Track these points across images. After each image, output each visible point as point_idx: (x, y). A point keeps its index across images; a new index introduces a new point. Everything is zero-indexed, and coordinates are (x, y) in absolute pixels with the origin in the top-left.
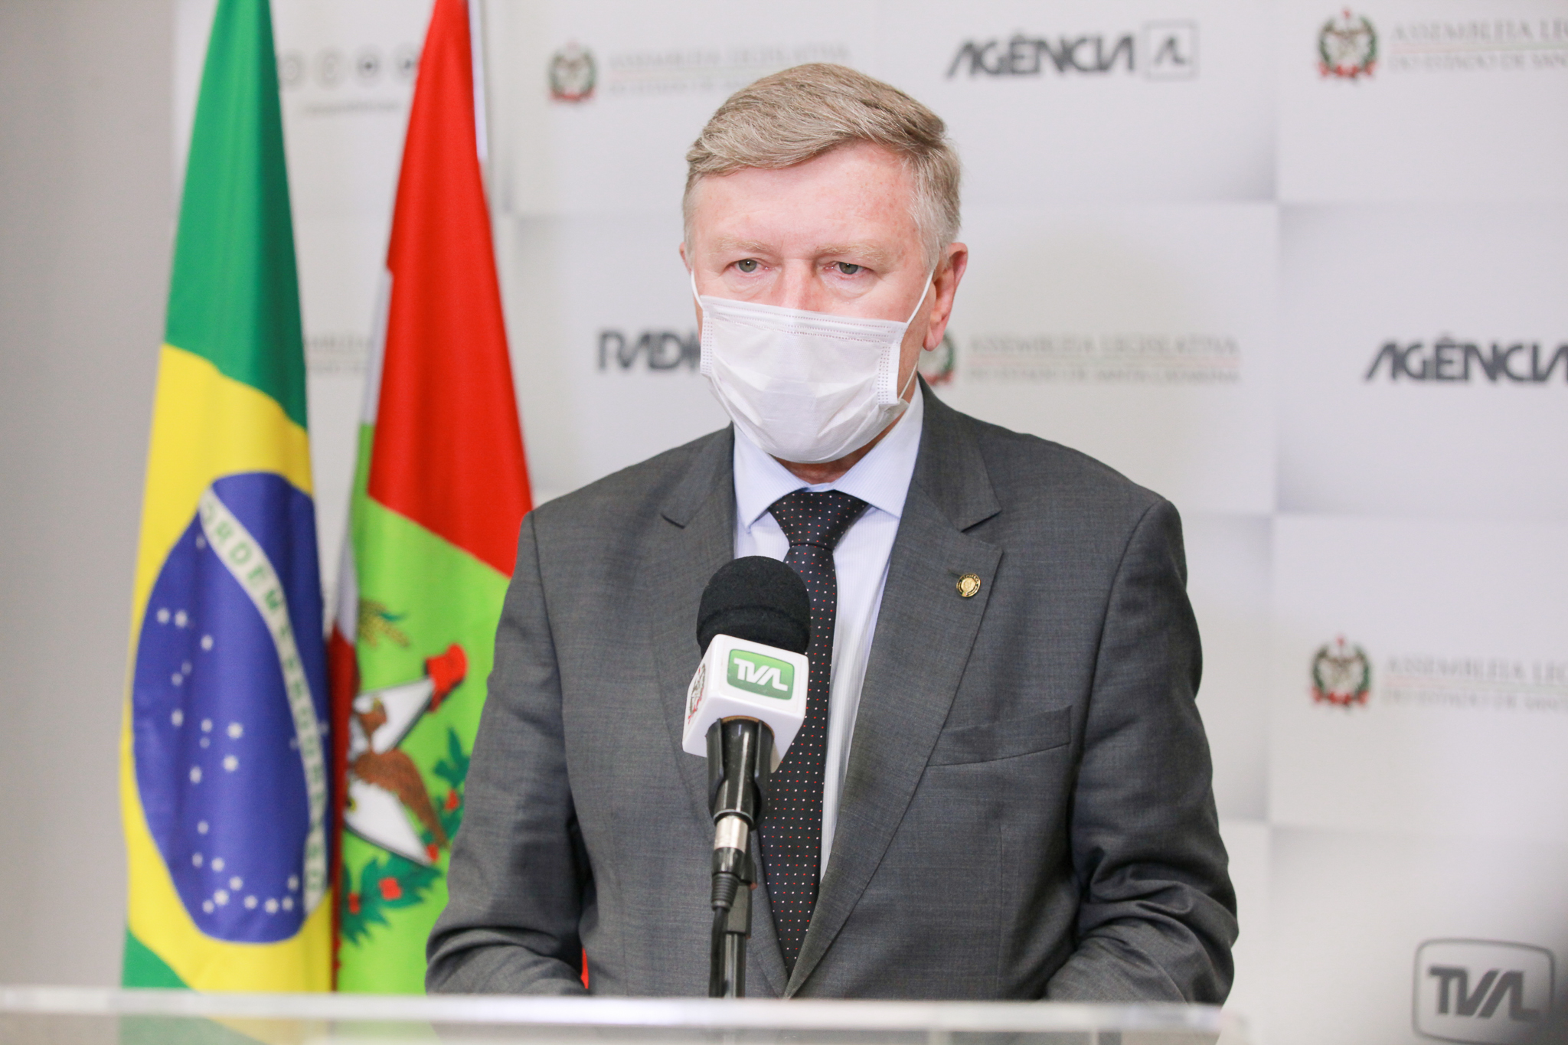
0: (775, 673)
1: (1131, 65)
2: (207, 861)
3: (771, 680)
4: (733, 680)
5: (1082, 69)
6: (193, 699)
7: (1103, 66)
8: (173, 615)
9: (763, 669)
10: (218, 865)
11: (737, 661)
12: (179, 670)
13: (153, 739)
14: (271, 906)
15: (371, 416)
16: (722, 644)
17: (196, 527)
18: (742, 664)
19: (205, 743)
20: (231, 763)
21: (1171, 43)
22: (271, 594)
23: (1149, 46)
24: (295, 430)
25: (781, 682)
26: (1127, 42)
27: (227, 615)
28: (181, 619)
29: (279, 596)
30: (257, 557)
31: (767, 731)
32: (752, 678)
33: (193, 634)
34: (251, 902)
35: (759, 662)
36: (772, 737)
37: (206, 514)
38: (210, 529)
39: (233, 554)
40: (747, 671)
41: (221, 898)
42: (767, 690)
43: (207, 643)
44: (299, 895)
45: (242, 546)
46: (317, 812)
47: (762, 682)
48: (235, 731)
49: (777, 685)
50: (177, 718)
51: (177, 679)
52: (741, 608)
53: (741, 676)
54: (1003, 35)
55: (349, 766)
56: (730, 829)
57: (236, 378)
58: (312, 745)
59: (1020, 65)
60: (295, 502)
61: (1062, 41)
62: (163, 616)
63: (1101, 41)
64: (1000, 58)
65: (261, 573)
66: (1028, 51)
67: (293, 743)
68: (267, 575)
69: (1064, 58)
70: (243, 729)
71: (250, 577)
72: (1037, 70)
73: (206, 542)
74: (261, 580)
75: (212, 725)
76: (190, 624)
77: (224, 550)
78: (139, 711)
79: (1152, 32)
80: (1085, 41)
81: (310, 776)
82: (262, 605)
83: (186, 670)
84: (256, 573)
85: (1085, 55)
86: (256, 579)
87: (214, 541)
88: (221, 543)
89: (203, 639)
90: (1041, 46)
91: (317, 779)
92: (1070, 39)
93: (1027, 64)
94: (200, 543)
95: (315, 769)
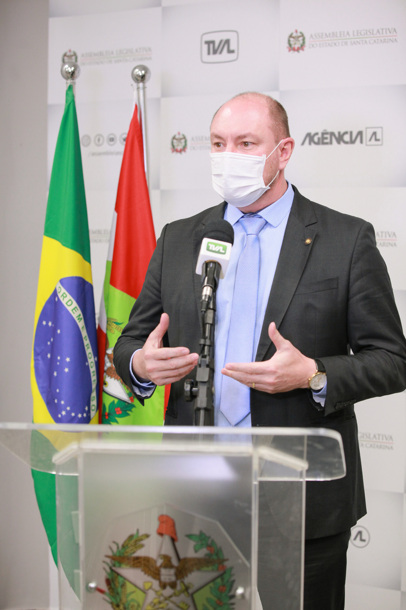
0: (221, 248)
1: (361, 142)
2: (59, 401)
3: (219, 250)
4: (208, 249)
5: (346, 143)
6: (53, 349)
7: (352, 142)
8: (47, 323)
9: (217, 247)
10: (63, 402)
11: (210, 245)
12: (50, 341)
13: (41, 362)
14: (80, 416)
15: (111, 259)
16: (205, 241)
17: (55, 294)
19: (58, 363)
20: (66, 370)
21: (375, 134)
22: (80, 315)
23: (367, 135)
24: (87, 263)
25: (223, 250)
26: (360, 133)
27: (65, 323)
28: (50, 324)
29: (82, 316)
30: (75, 304)
31: (219, 265)
32: (214, 249)
33: (54, 329)
34: (73, 414)
35: (216, 245)
36: (221, 267)
37: (58, 290)
38: (60, 295)
39: (67, 303)
40: (212, 247)
41: (64, 413)
42: (219, 252)
43: (59, 331)
44: (89, 412)
45: (70, 300)
46: (94, 386)
47: (217, 250)
48: (68, 360)
49: (221, 251)
50: (49, 356)
51: (49, 343)
52: (212, 231)
53: (210, 248)
54: (320, 131)
55: (105, 371)
56: (207, 290)
57: (67, 247)
58: (92, 364)
59: (325, 141)
60: (87, 286)
61: (339, 133)
62: (44, 323)
63: (351, 133)
64: (319, 139)
65: (76, 309)
66: (328, 136)
67: (87, 364)
68: (78, 310)
69: (340, 139)
70: (70, 359)
71: (72, 310)
72: (331, 143)
73: (58, 299)
74: (76, 311)
75: (60, 358)
76: (53, 325)
77: (64, 302)
78: (36, 354)
79: (368, 130)
80: (346, 133)
81: (92, 374)
82: (76, 319)
83: (52, 340)
84: (74, 309)
85: (347, 138)
86: (74, 311)
87: (61, 299)
88: (63, 299)
89: (57, 330)
90: (332, 134)
91: (94, 375)
92: (342, 132)
93: (328, 141)
94: (56, 299)
95: (93, 372)
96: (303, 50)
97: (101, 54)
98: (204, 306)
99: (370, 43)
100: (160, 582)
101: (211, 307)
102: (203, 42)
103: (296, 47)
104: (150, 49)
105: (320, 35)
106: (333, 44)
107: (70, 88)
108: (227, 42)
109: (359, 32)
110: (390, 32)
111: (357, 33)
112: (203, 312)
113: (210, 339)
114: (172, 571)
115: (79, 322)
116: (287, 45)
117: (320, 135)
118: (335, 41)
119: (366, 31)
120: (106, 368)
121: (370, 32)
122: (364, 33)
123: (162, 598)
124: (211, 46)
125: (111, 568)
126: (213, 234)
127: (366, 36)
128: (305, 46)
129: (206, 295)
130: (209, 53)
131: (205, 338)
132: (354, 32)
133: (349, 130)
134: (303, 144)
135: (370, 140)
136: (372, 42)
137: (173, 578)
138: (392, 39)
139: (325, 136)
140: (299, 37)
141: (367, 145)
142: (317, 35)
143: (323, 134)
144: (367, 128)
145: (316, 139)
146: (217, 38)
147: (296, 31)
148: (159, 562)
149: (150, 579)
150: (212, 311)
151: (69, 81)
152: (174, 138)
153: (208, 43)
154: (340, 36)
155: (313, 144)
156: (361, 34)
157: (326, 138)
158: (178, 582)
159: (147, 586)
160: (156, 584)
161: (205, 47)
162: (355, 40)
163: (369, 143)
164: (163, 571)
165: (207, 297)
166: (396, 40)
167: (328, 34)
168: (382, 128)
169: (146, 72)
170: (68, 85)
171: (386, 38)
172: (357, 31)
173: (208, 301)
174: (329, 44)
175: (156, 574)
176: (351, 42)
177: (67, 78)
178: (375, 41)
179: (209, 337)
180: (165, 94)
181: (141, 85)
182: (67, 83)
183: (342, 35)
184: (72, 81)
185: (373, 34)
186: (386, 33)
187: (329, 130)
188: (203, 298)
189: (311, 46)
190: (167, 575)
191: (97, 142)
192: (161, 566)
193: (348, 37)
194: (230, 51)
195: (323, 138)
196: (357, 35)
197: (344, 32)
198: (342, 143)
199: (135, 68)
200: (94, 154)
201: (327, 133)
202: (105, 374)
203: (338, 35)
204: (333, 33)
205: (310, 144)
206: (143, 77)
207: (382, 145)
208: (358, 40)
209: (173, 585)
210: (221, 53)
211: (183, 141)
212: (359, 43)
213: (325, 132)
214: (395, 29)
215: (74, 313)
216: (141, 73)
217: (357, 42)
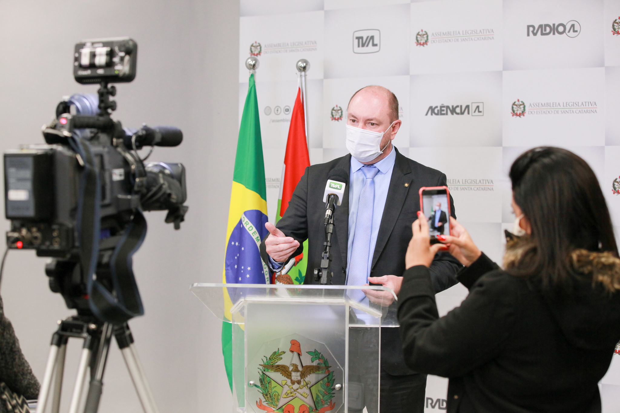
0: (339, 186)
1: (469, 113)
3: (337, 187)
4: (330, 187)
5: (458, 114)
6: (239, 262)
7: (462, 113)
8: (235, 243)
11: (331, 184)
12: (237, 256)
13: (230, 271)
15: (281, 198)
16: (329, 181)
17: (240, 222)
18: (332, 184)
19: (242, 271)
20: (248, 276)
21: (478, 107)
22: (258, 237)
23: (473, 108)
24: (264, 201)
26: (468, 107)
27: (247, 243)
28: (237, 244)
29: (259, 238)
30: (254, 229)
31: (337, 196)
32: (334, 187)
33: (240, 247)
35: (335, 184)
36: (338, 198)
37: (243, 220)
38: (244, 223)
39: (248, 229)
40: (333, 185)
42: (337, 188)
43: (243, 249)
45: (251, 226)
47: (336, 187)
48: (249, 269)
49: (338, 188)
50: (236, 267)
51: (236, 258)
52: (333, 175)
53: (332, 186)
54: (439, 105)
55: (276, 278)
56: (328, 212)
57: (249, 189)
58: (267, 273)
59: (443, 112)
60: (263, 217)
61: (453, 106)
62: (233, 243)
63: (461, 106)
64: (438, 110)
65: (255, 233)
66: (445, 109)
67: (263, 272)
68: (256, 233)
69: (453, 111)
70: (251, 268)
71: (252, 234)
72: (447, 114)
73: (243, 226)
74: (255, 234)
75: (244, 267)
76: (239, 245)
77: (247, 228)
78: (227, 265)
79: (473, 104)
80: (457, 106)
81: (266, 280)
82: (255, 240)
83: (238, 255)
84: (254, 233)
85: (458, 110)
86: (254, 234)
87: (245, 226)
88: (246, 226)
89: (242, 248)
90: (448, 107)
91: (268, 280)
92: (454, 106)
93: (445, 112)
94: (242, 226)
95: (267, 278)
96: (427, 44)
97: (279, 45)
98: (326, 221)
99: (474, 40)
100: (291, 380)
101: (332, 223)
102: (355, 38)
103: (422, 42)
104: (315, 42)
105: (439, 34)
106: (448, 41)
107: (252, 76)
108: (372, 37)
109: (467, 32)
110: (489, 32)
111: (466, 32)
112: (325, 225)
113: (330, 242)
114: (299, 374)
115: (258, 242)
116: (415, 41)
117: (439, 108)
118: (450, 38)
119: (472, 31)
120: (276, 276)
121: (475, 32)
122: (471, 33)
123: (292, 390)
124: (361, 40)
125: (262, 372)
126: (334, 177)
127: (471, 35)
128: (428, 42)
129: (327, 215)
130: (359, 46)
131: (327, 242)
132: (463, 31)
133: (459, 104)
134: (427, 114)
135: (475, 112)
136: (476, 39)
137: (299, 378)
138: (490, 37)
139: (443, 109)
140: (424, 35)
141: (472, 116)
142: (437, 34)
143: (441, 107)
144: (472, 103)
145: (436, 111)
146: (365, 35)
147: (422, 31)
148: (291, 368)
149: (285, 378)
150: (332, 225)
151: (252, 71)
152: (333, 109)
153: (358, 38)
154: (454, 35)
155: (433, 114)
156: (468, 34)
157: (444, 110)
158: (302, 380)
159: (284, 383)
160: (289, 381)
161: (356, 41)
162: (464, 38)
163: (474, 114)
164: (293, 374)
165: (328, 215)
166: (493, 38)
167: (445, 33)
168: (483, 103)
169: (307, 64)
170: (251, 74)
171: (486, 36)
172: (466, 31)
173: (328, 219)
174: (445, 41)
175: (288, 375)
176: (461, 39)
177: (250, 69)
178: (478, 39)
179: (330, 241)
180: (327, 76)
181: (303, 73)
182: (250, 72)
183: (455, 34)
184: (253, 71)
185: (477, 33)
186: (486, 33)
187: (446, 104)
188: (326, 216)
189: (433, 42)
190: (296, 376)
191: (276, 112)
192: (292, 371)
193: (459, 35)
194: (374, 45)
195: (442, 110)
196: (466, 34)
197: (456, 32)
198: (454, 114)
199: (299, 62)
200: (273, 121)
201: (444, 107)
202: (276, 280)
203: (452, 34)
204: (448, 33)
205: (432, 114)
206: (304, 68)
207: (483, 115)
208: (466, 38)
209: (299, 382)
210: (367, 46)
211: (340, 111)
212: (467, 40)
213: (443, 105)
214: (492, 30)
215: (254, 236)
216: (303, 65)
217: (466, 39)
